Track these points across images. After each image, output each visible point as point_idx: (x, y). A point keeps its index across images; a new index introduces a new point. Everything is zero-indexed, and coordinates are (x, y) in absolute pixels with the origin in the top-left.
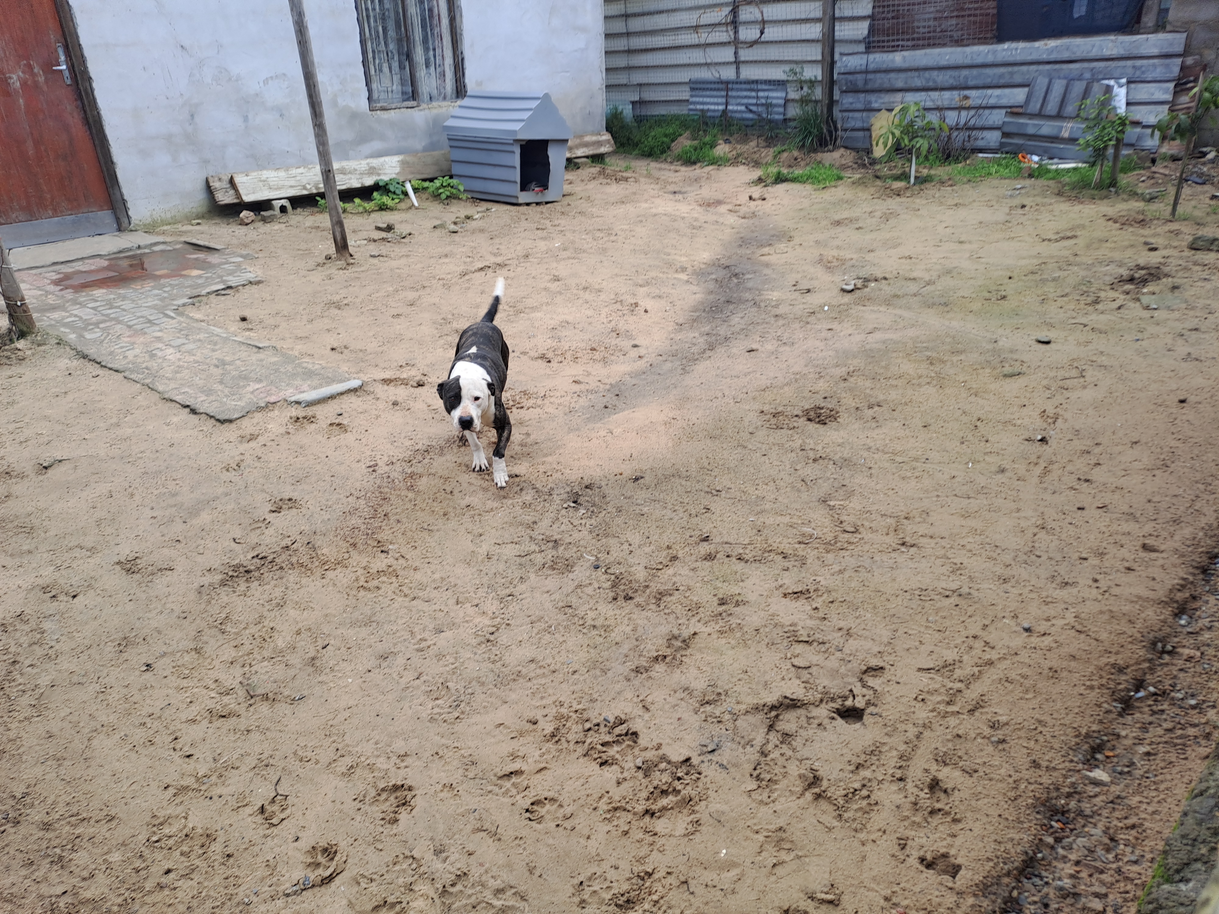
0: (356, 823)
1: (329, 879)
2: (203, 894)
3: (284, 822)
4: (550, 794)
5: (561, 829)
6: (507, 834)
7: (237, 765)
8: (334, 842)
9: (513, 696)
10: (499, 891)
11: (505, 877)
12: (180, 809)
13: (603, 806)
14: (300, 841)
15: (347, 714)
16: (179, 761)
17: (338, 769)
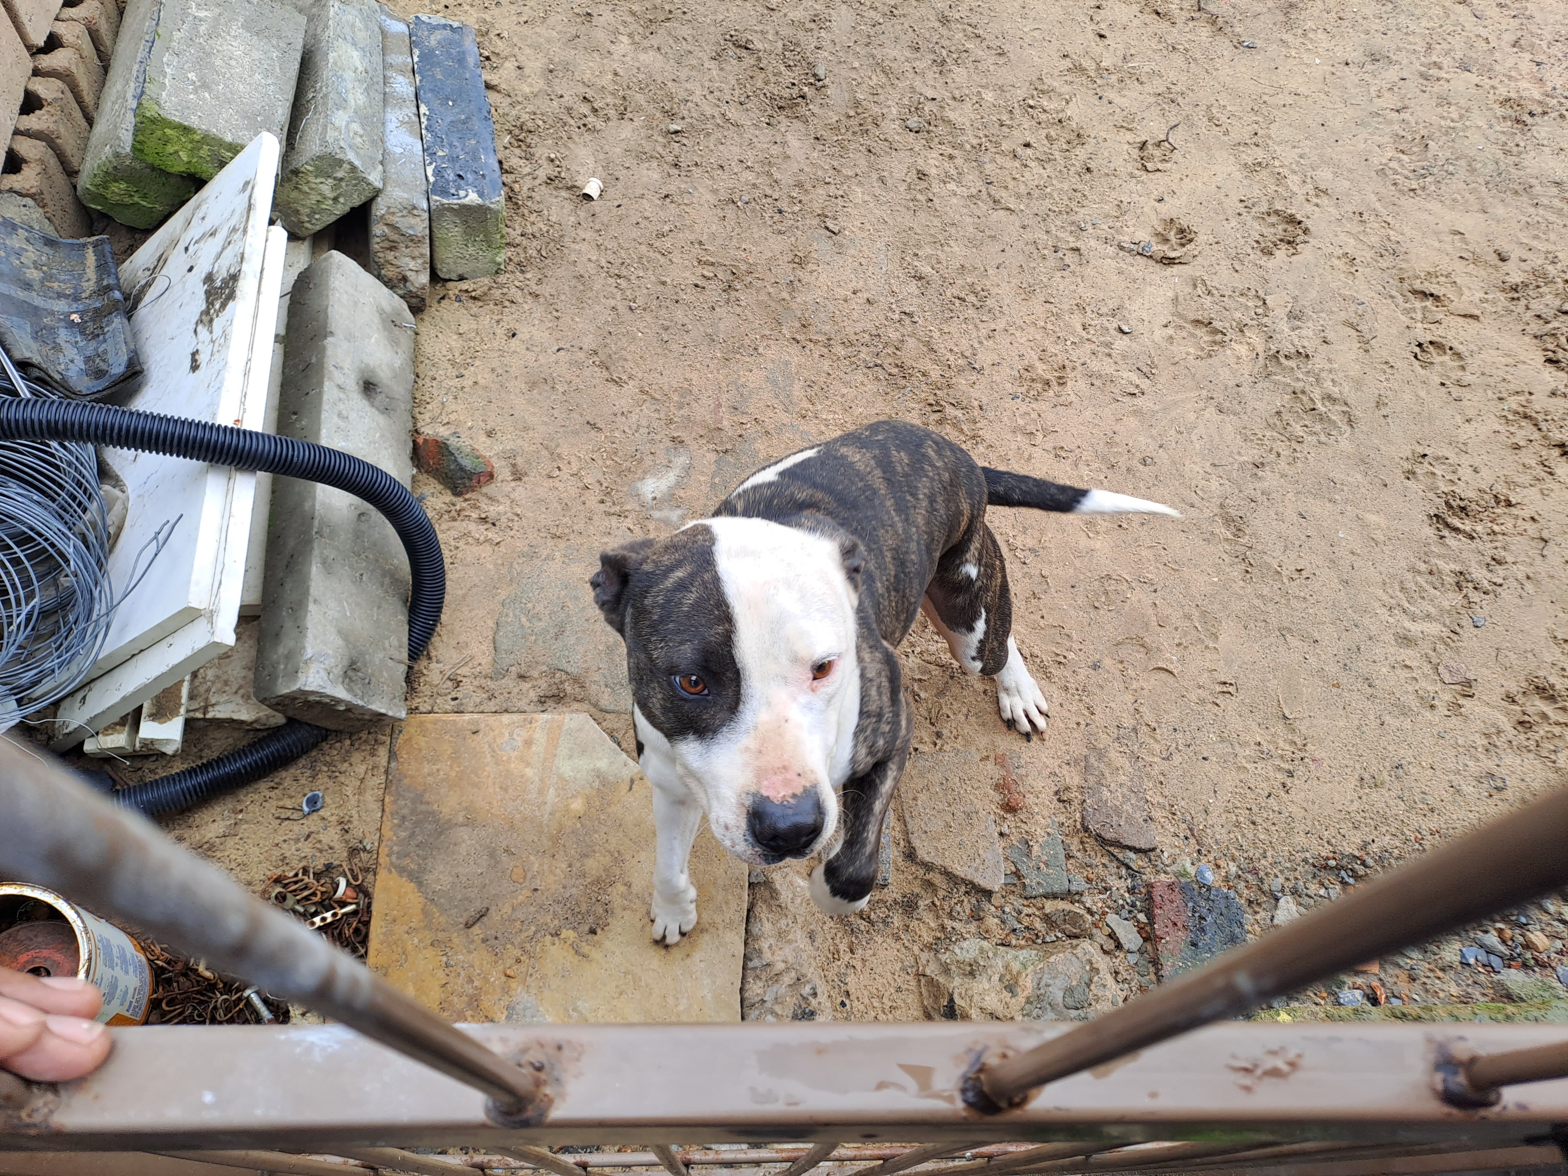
0: (1228, 227)
1: (1168, 261)
2: (1048, 190)
3: (1159, 173)
4: (1460, 348)
5: (1443, 389)
6: (1380, 352)
7: (1143, 79)
8: (1194, 229)
9: (1500, 211)
10: (1329, 398)
11: (1346, 390)
12: (1066, 89)
13: (1513, 403)
14: (1163, 203)
15: (1290, 100)
16: (1091, 36)
17: (1244, 156)
